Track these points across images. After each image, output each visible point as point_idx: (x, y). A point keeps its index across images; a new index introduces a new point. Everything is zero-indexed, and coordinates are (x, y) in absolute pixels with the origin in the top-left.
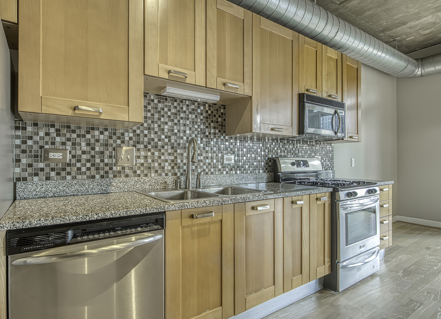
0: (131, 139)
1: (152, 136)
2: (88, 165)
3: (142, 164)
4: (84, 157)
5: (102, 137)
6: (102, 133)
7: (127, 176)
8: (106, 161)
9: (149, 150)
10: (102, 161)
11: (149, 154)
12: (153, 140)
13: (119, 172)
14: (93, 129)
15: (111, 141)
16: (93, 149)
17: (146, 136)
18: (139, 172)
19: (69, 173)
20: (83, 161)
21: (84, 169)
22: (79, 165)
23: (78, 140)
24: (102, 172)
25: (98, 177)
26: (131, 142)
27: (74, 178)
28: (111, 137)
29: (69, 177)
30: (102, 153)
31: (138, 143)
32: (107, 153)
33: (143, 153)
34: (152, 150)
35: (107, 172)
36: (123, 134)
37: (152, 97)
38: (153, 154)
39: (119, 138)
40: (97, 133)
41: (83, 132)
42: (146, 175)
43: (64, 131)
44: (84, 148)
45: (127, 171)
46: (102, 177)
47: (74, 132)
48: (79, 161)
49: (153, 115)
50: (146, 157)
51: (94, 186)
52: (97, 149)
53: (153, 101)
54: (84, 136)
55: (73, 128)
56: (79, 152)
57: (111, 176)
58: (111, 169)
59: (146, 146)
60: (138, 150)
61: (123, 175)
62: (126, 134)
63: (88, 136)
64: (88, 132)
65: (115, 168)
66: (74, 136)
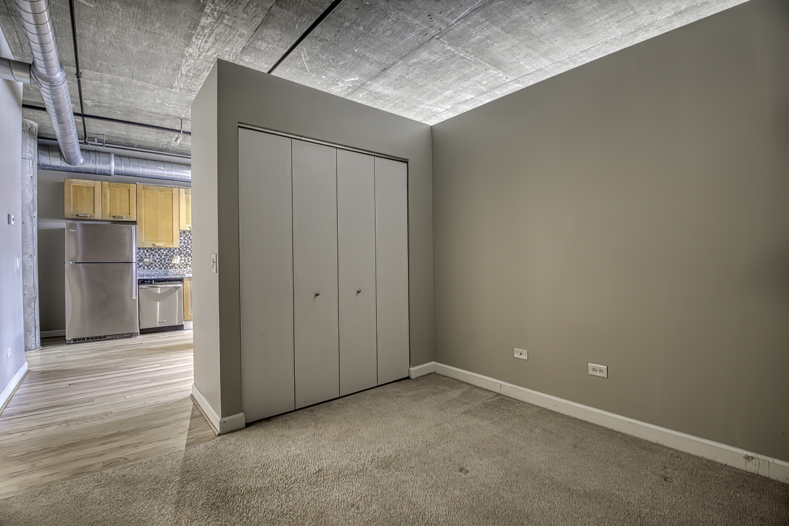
0: (177, 252)
1: (188, 250)
2: (159, 263)
3: (183, 263)
4: (157, 260)
5: (164, 252)
6: (164, 250)
7: (176, 268)
8: (167, 262)
9: (186, 257)
10: (165, 262)
11: (186, 258)
12: (188, 252)
13: (172, 266)
14: (161, 249)
15: (168, 254)
16: (161, 257)
17: (184, 251)
18: (181, 266)
19: (152, 267)
20: (157, 262)
21: (157, 265)
22: (155, 264)
23: (155, 254)
24: (165, 266)
25: (163, 268)
26: (178, 254)
27: (154, 269)
28: (168, 252)
29: (152, 269)
30: (165, 259)
31: (181, 254)
32: (167, 259)
33: (183, 258)
34: (188, 257)
35: (167, 267)
36: (174, 250)
37: (188, 233)
38: (188, 258)
39: (172, 252)
40: (162, 251)
41: (157, 251)
42: (185, 268)
43: (149, 251)
44: (158, 257)
45: (176, 266)
46: (165, 268)
47: (153, 250)
48: (155, 262)
49: (188, 241)
50: (185, 260)
51: (162, 272)
52: (163, 257)
53: (188, 235)
54: (157, 252)
55: (153, 249)
56: (155, 259)
57: (169, 268)
58: (169, 265)
59: (185, 255)
60: (181, 257)
61: (174, 268)
62: (175, 251)
63: (159, 252)
64: (159, 250)
65: (170, 265)
66: (153, 252)
